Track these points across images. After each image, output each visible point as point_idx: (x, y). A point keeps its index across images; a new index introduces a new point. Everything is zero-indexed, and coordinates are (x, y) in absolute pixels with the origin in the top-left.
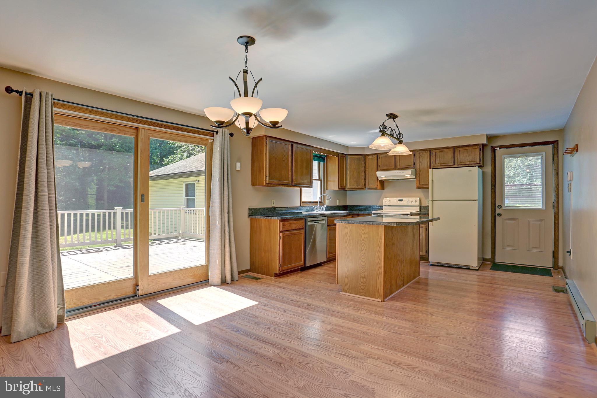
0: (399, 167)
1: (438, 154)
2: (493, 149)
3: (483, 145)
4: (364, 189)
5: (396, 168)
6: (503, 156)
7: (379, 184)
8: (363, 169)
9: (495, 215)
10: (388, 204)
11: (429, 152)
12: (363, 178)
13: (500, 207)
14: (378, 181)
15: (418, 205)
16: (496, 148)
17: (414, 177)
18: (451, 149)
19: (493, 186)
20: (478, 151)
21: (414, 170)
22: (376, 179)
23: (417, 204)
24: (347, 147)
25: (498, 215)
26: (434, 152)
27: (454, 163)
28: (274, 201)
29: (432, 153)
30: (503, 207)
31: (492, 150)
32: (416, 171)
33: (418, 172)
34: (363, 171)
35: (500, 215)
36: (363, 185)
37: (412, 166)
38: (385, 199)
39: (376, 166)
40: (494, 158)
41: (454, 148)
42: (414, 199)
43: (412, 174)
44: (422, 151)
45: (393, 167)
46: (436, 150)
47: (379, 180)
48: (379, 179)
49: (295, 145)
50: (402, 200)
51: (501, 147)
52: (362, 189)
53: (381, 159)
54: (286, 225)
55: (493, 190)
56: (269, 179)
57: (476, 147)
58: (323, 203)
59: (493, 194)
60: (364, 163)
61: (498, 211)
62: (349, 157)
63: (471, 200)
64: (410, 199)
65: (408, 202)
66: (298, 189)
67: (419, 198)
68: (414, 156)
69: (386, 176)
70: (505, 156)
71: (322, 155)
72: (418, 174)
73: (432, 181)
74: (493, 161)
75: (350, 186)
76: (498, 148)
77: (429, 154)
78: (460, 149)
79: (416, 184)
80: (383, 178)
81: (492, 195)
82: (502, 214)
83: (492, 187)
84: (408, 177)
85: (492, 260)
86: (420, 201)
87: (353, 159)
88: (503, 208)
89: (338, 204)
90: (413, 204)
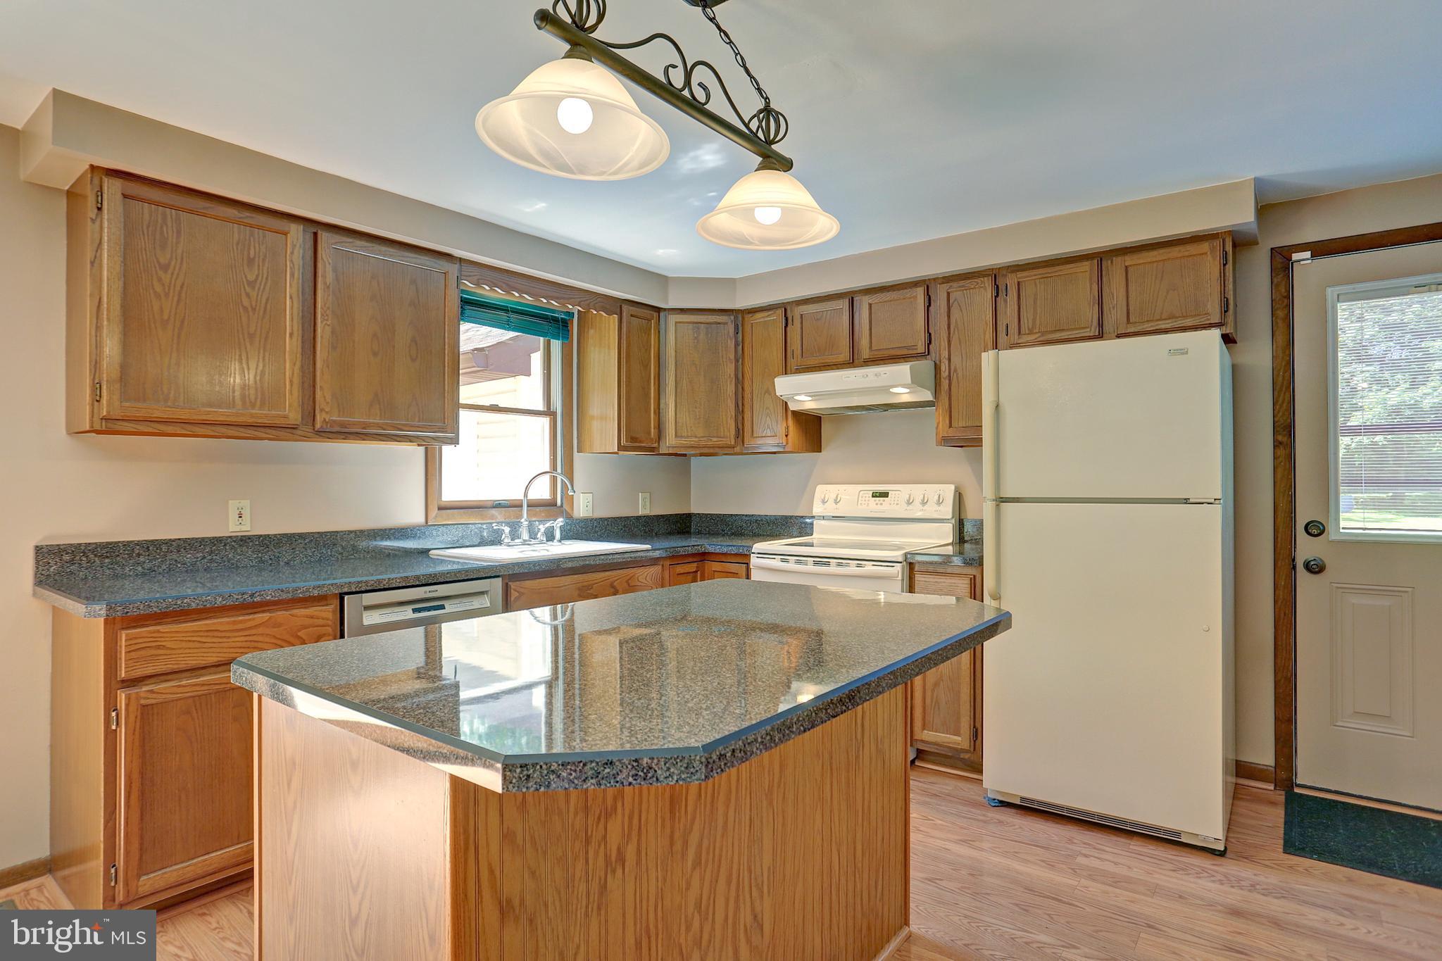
0: (866, 354)
1: (1028, 291)
2: (1282, 262)
3: (1239, 242)
4: (737, 449)
5: (856, 361)
6: (1329, 290)
7: (791, 428)
8: (730, 369)
9: (1294, 567)
10: (830, 509)
11: (988, 282)
12: (731, 405)
13: (1316, 529)
14: (790, 413)
15: (950, 517)
16: (1295, 256)
17: (928, 396)
18: (1086, 266)
19: (1284, 432)
20: (1211, 266)
21: (926, 365)
22: (780, 410)
23: (947, 510)
24: (660, 280)
25: (1307, 566)
26: (1011, 280)
27: (1101, 325)
28: (246, 503)
29: (1002, 288)
30: (1330, 528)
31: (1279, 266)
32: (937, 368)
33: (947, 373)
34: (733, 376)
35: (1315, 568)
36: (733, 432)
37: (921, 348)
38: (821, 490)
39: (781, 355)
40: (1286, 301)
41: (1100, 258)
42: (932, 490)
43: (916, 381)
44: (962, 283)
45: (845, 355)
46: (1020, 274)
47: (794, 412)
48: (792, 407)
49: (324, 236)
50: (885, 495)
51: (1321, 249)
52: (730, 451)
53: (799, 325)
54: (168, 644)
55: (1281, 452)
56: (116, 397)
57: (1205, 246)
58: (562, 506)
59: (1280, 471)
60: (736, 345)
61: (1306, 548)
62: (673, 319)
63: (1186, 501)
64: (918, 491)
65: (909, 503)
66: (413, 454)
67: (952, 487)
68: (930, 305)
69: (816, 396)
70: (1338, 289)
71: (553, 311)
72: (945, 384)
73: (997, 406)
74: (1281, 314)
75: (676, 436)
76: (1308, 254)
77: (988, 293)
78: (1129, 260)
79: (938, 424)
80: (806, 403)
81: (1279, 476)
82: (1327, 562)
83: (1280, 438)
84: (903, 394)
85: (1283, 775)
86: (959, 499)
87: (691, 326)
88: (1332, 535)
89: (643, 508)
90: (931, 511)
